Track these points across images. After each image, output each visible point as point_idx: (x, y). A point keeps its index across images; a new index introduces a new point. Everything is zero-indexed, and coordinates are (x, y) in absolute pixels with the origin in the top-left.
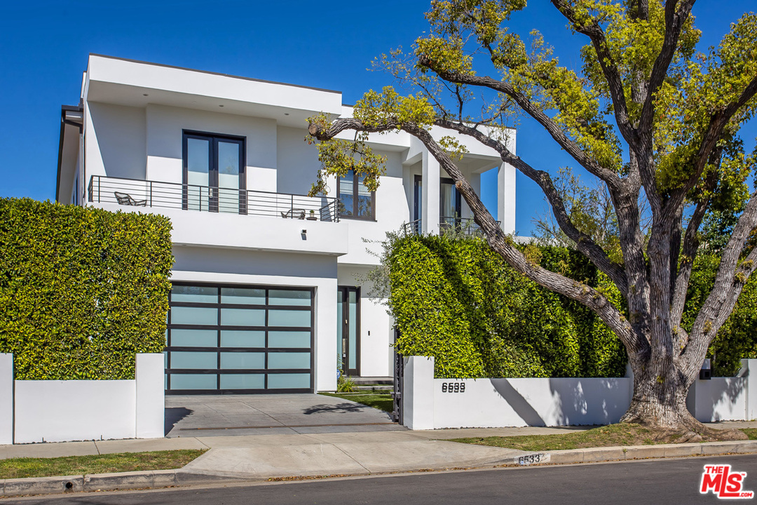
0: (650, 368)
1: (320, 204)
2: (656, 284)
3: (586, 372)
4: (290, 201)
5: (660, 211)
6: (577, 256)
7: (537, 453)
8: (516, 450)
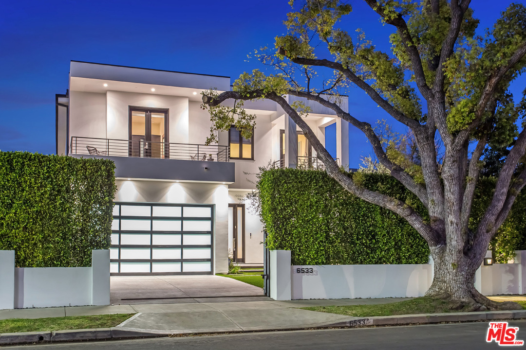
0: (446, 257)
1: (217, 150)
2: (449, 198)
3: (400, 260)
4: (197, 149)
5: (451, 146)
6: (391, 180)
7: (363, 318)
8: (348, 316)
